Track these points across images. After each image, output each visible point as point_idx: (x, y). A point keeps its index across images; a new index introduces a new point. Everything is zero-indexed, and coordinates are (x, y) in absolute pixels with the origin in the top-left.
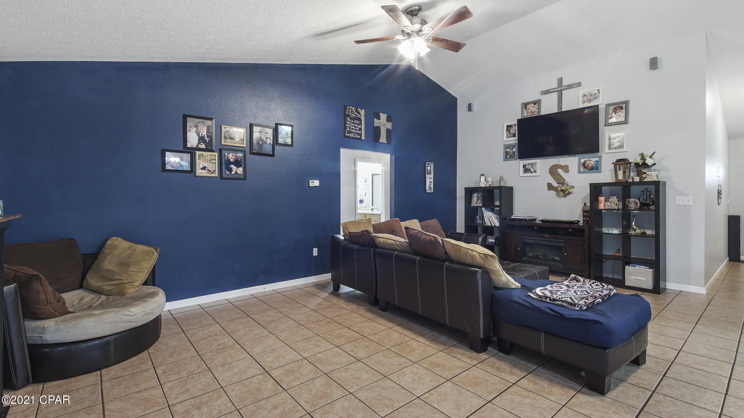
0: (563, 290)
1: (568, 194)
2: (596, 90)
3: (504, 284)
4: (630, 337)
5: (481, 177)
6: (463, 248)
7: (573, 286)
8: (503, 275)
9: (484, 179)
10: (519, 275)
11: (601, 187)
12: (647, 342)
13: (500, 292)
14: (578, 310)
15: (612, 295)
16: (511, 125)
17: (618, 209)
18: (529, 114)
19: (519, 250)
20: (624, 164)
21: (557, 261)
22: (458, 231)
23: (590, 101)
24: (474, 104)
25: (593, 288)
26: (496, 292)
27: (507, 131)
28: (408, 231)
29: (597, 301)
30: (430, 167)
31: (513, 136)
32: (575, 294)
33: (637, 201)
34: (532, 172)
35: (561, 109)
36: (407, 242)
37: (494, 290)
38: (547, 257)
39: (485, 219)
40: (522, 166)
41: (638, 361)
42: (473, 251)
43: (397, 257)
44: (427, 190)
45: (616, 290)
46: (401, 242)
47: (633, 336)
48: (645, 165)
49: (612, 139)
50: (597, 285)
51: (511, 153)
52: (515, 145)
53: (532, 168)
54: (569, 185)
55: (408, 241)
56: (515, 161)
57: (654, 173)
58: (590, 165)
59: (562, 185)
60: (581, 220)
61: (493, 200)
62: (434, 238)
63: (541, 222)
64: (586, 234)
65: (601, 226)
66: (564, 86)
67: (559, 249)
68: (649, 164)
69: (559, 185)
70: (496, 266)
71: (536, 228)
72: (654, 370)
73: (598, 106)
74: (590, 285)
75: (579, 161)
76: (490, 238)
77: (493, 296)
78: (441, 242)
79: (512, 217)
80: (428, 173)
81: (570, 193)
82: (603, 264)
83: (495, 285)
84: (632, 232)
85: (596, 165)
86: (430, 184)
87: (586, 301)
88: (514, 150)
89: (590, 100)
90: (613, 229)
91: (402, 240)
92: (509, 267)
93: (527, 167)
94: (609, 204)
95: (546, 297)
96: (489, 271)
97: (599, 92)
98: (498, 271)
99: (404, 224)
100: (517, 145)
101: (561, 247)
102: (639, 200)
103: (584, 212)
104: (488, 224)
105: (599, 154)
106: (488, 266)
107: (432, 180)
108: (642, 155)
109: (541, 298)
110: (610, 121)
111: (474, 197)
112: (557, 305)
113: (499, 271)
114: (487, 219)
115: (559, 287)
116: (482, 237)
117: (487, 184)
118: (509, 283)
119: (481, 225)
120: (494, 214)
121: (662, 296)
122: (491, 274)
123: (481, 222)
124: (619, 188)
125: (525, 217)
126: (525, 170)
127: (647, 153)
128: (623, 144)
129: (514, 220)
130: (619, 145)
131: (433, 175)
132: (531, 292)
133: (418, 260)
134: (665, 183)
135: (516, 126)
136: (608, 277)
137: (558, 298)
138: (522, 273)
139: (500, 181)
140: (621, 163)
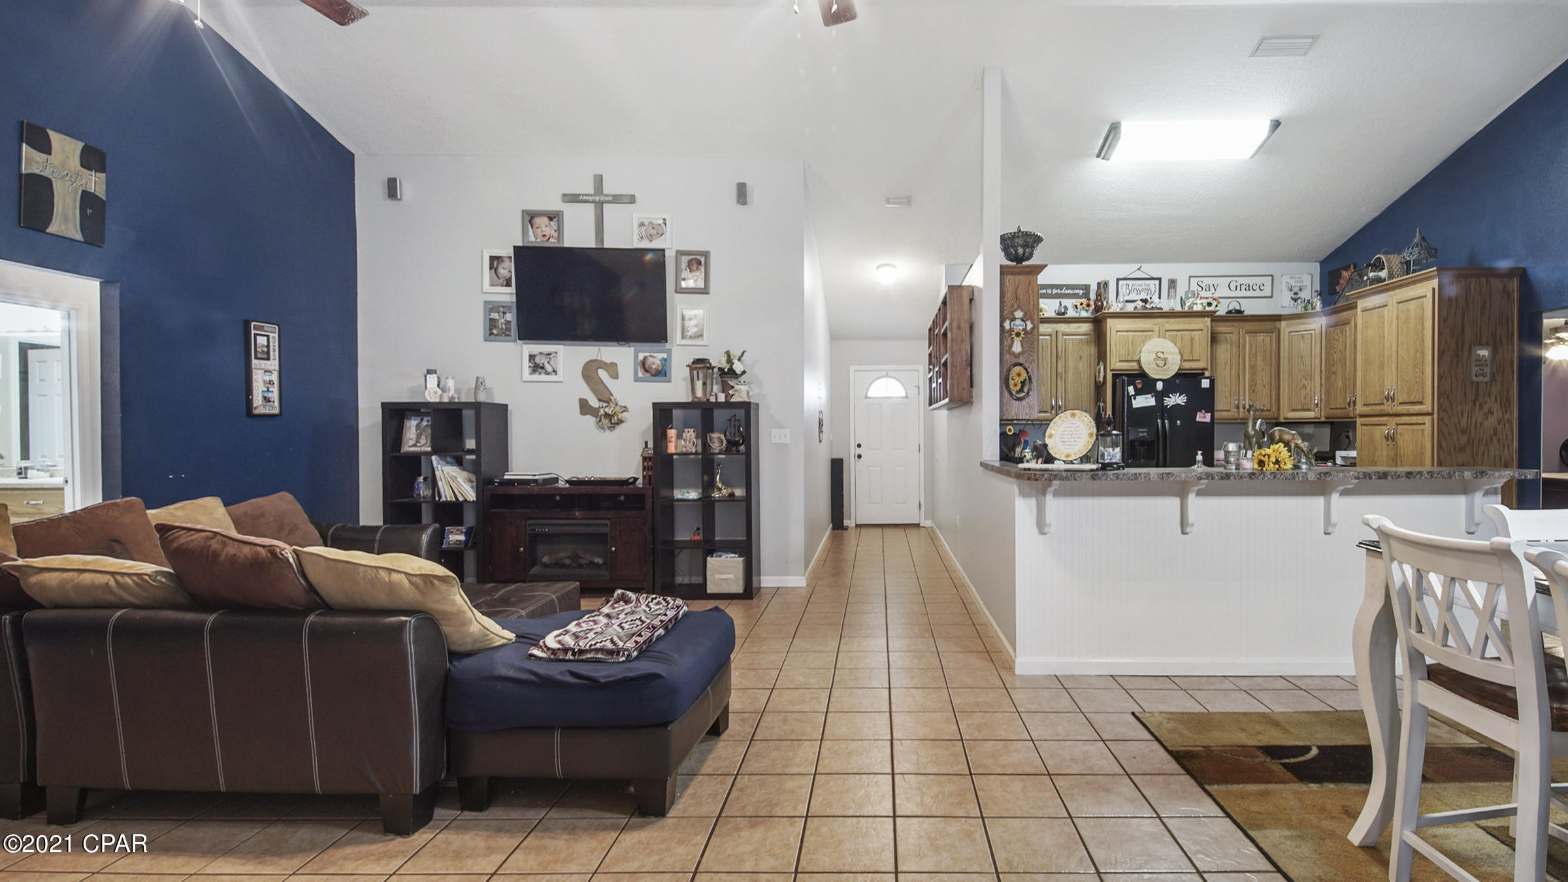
0: (600, 626)
1: (618, 424)
2: (660, 219)
3: (475, 641)
4: (705, 689)
5: (428, 376)
6: (361, 568)
7: (618, 614)
8: (472, 619)
9: (436, 383)
10: (517, 612)
11: (671, 410)
12: (730, 689)
13: (466, 663)
14: (623, 662)
15: (680, 617)
16: (500, 257)
17: (696, 451)
18: (538, 240)
19: (521, 553)
20: (703, 368)
21: (598, 566)
22: (362, 524)
23: (651, 238)
24: (404, 183)
25: (652, 610)
26: (454, 666)
27: (491, 268)
28: (172, 537)
29: (656, 634)
30: (266, 337)
31: (505, 283)
32: (620, 630)
33: (722, 437)
34: (548, 373)
35: (602, 242)
36: (163, 573)
37: (451, 662)
38: (580, 560)
39: (440, 484)
40: (526, 358)
41: (716, 730)
42: (393, 573)
43: (124, 630)
44: (257, 407)
45: (688, 606)
46: (139, 575)
47: (709, 684)
48: (732, 373)
49: (686, 319)
50: (658, 603)
51: (502, 323)
52: (510, 305)
53: (548, 362)
54: (619, 404)
55: (172, 571)
56: (511, 344)
57: (744, 388)
58: (654, 367)
59: (606, 404)
60: (640, 475)
61: (458, 433)
62: (269, 551)
63: (567, 486)
64: (648, 505)
65: (671, 486)
66: (606, 195)
67: (601, 539)
68: (738, 372)
69: (601, 403)
70: (454, 602)
71: (558, 498)
72: (739, 735)
73: (663, 250)
74: (647, 606)
75: (636, 357)
76: (452, 532)
77: (447, 675)
78: (291, 560)
79: (506, 477)
80: (259, 356)
81: (620, 422)
82: (676, 559)
83: (454, 648)
84: (716, 495)
85: (663, 367)
86: (268, 388)
87: (639, 639)
88: (509, 317)
89: (651, 236)
90: (690, 491)
91: (148, 568)
92: (496, 597)
93: (537, 360)
94: (683, 442)
95: (566, 650)
96: (437, 617)
97: (665, 224)
98: (460, 612)
99: (156, 515)
100: (515, 305)
101: (606, 535)
102: (725, 436)
103: (645, 459)
104: (447, 495)
105: (668, 346)
106: (433, 604)
107: (275, 377)
108: (728, 354)
109: (555, 655)
110: (684, 284)
111: (410, 428)
112: (587, 662)
113: (464, 612)
114: (444, 484)
115: (594, 621)
116: (429, 531)
117: (445, 394)
118: (489, 637)
119: (430, 500)
120: (464, 470)
121: (755, 601)
122: (442, 622)
123: (428, 493)
124: (697, 414)
125: (535, 475)
126: (534, 367)
127: (735, 353)
128: (703, 331)
129: (511, 482)
130: (696, 332)
131: (277, 362)
132: (537, 645)
133: (208, 625)
134: (758, 405)
135: (511, 261)
136: (684, 582)
137: (587, 647)
138: (524, 605)
139: (477, 388)
140: (700, 364)
